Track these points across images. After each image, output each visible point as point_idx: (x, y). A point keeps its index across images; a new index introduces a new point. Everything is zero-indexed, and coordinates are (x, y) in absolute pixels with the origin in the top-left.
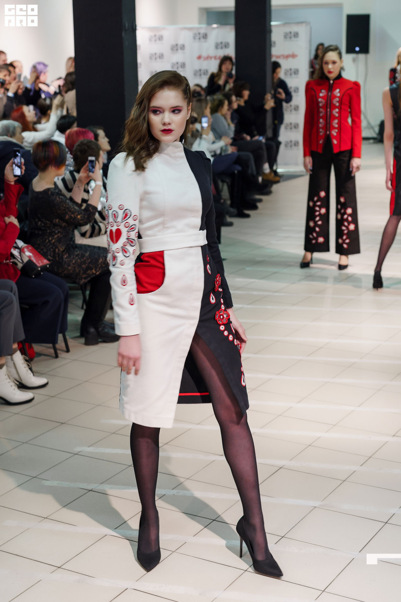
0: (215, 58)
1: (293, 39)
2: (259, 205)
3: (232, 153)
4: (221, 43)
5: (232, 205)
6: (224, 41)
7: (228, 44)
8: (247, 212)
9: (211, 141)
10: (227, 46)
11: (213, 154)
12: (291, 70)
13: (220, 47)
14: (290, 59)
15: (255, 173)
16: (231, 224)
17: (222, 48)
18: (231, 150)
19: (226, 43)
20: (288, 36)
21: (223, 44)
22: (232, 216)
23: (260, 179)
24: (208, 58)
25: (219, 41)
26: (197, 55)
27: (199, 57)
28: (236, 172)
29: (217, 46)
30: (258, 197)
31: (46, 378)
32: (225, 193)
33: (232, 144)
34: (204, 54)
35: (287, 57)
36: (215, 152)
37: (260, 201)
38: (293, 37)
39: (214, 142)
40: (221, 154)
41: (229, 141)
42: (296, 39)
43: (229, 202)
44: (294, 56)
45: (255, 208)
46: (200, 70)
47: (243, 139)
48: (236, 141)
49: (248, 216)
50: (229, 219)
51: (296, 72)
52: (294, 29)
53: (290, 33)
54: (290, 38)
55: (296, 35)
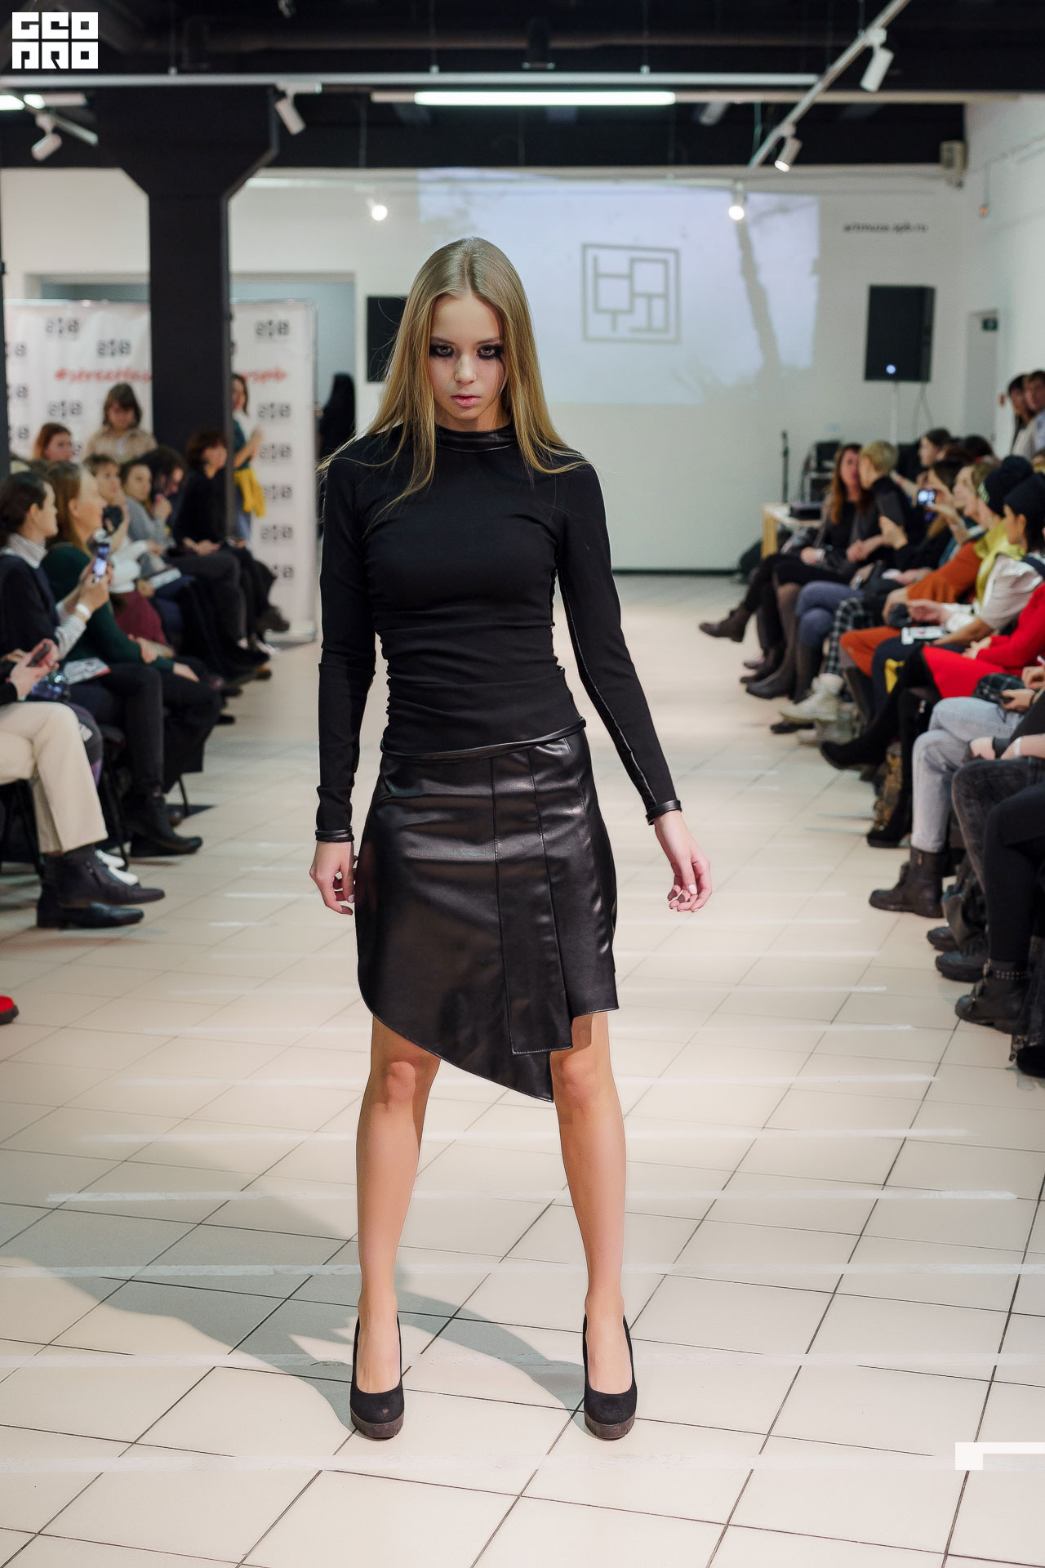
0: (98, 376)
1: (276, 336)
4: (112, 343)
6: (118, 338)
7: (127, 344)
10: (125, 350)
12: (272, 406)
13: (108, 350)
14: (271, 384)
17: (113, 354)
19: (122, 343)
20: (266, 331)
21: (117, 345)
24: (81, 376)
25: (107, 338)
26: (55, 368)
27: (61, 375)
29: (102, 350)
34: (72, 368)
35: (264, 377)
38: (276, 332)
42: (282, 338)
44: (278, 375)
46: (64, 404)
51: (285, 411)
52: (280, 315)
53: (270, 323)
54: (271, 334)
55: (283, 328)
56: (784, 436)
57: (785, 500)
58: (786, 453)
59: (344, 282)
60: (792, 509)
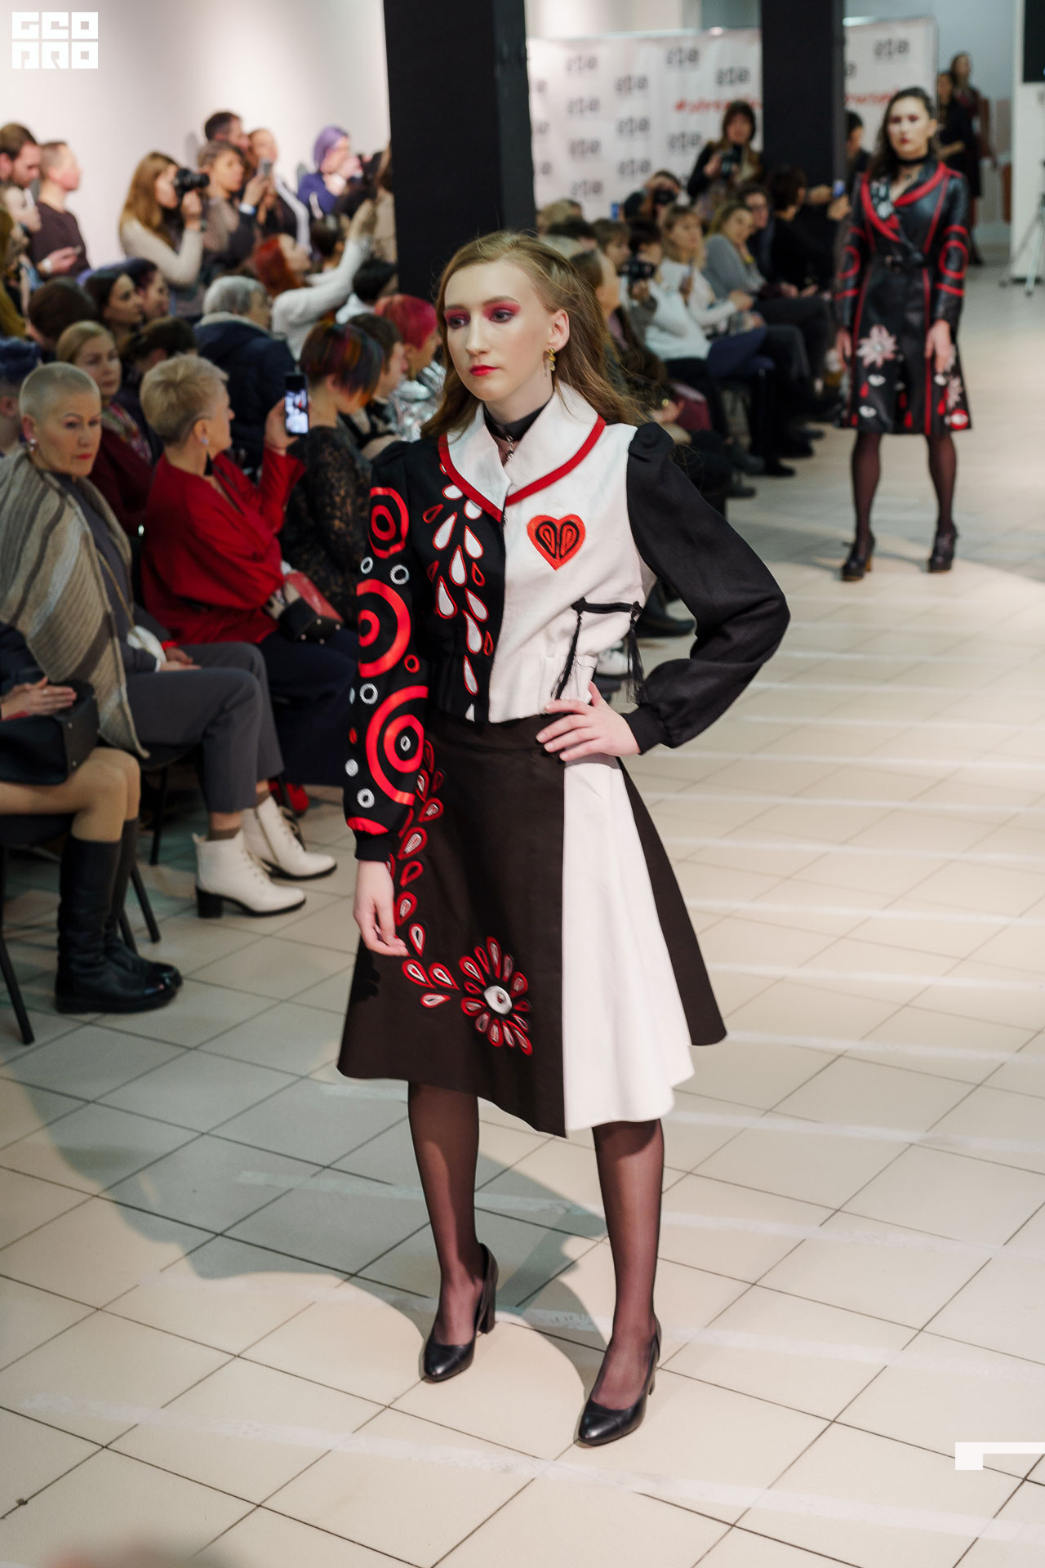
0: (717, 105)
1: (896, 55)
2: (816, 445)
3: (755, 331)
4: (731, 70)
5: (753, 449)
6: (736, 65)
7: (746, 72)
8: (787, 463)
9: (705, 303)
10: (743, 78)
11: (709, 331)
13: (727, 79)
15: (806, 371)
16: (749, 493)
17: (731, 82)
18: (752, 322)
19: (740, 70)
20: (885, 51)
21: (735, 73)
22: (754, 473)
23: (819, 385)
24: (702, 106)
26: (674, 98)
27: (681, 106)
28: (762, 372)
29: (721, 79)
30: (813, 427)
31: (332, 855)
32: (738, 420)
33: (754, 308)
34: (692, 97)
36: (714, 327)
37: (819, 435)
38: (896, 52)
39: (711, 306)
40: (727, 332)
41: (747, 301)
42: (903, 55)
43: (745, 441)
45: (805, 452)
46: (683, 136)
47: (779, 294)
48: (762, 302)
49: (789, 473)
50: (747, 482)
52: (898, 33)
53: (890, 42)
54: (890, 53)
55: (903, 47)
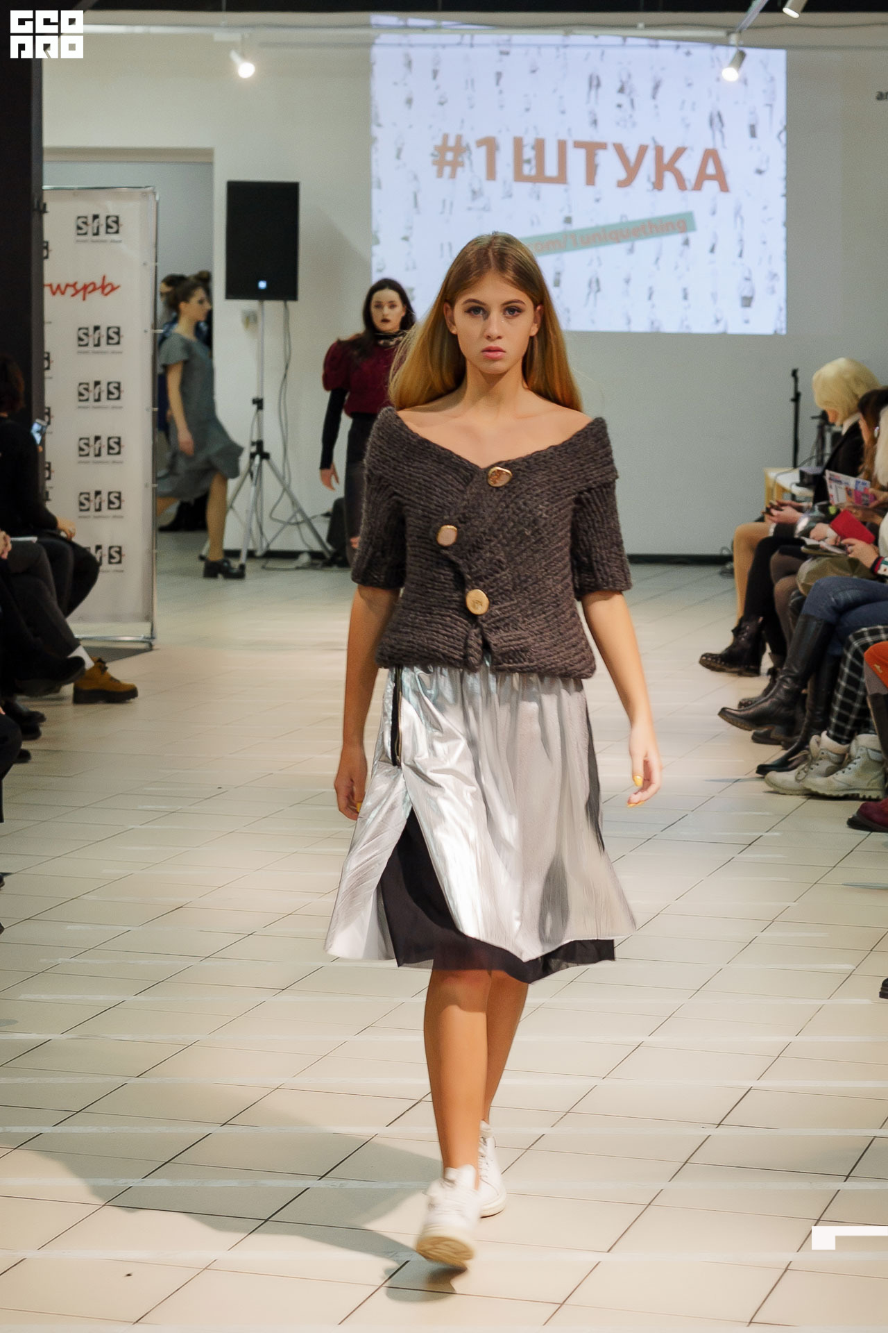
1: (105, 236)
12: (98, 327)
14: (95, 298)
20: (90, 229)
38: (103, 229)
44: (106, 288)
51: (113, 337)
52: (108, 206)
53: (96, 217)
54: (97, 234)
55: (114, 225)
56: (794, 373)
57: (795, 466)
58: (797, 398)
59: (201, 159)
60: (802, 474)
